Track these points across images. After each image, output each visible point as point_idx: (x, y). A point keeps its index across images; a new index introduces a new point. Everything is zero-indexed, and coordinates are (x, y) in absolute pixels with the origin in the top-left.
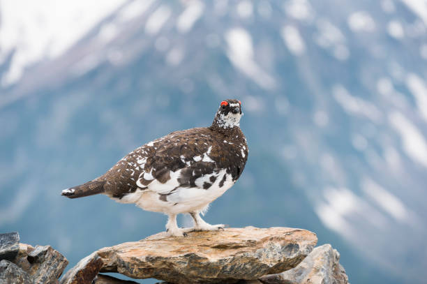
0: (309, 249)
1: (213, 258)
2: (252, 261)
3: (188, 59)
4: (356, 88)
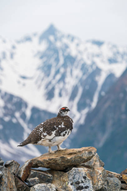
0: (95, 153)
1: (69, 158)
2: (80, 157)
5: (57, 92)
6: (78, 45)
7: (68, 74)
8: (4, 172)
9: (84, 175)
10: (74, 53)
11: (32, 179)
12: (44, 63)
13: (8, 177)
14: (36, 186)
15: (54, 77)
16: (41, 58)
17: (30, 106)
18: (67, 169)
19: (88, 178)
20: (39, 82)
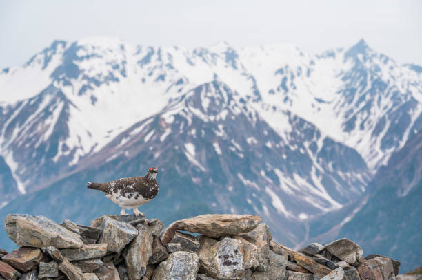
0: (259, 223)
1: (222, 225)
2: (237, 227)
3: (164, 156)
4: (249, 174)
5: (358, 123)
6: (392, 68)
7: (375, 103)
8: (140, 232)
9: (236, 248)
10: (385, 77)
11: (173, 244)
12: (347, 85)
13: (144, 239)
14: (175, 254)
15: (357, 105)
16: (344, 79)
17: (323, 136)
18: (221, 237)
19: (240, 253)
20: (337, 109)
